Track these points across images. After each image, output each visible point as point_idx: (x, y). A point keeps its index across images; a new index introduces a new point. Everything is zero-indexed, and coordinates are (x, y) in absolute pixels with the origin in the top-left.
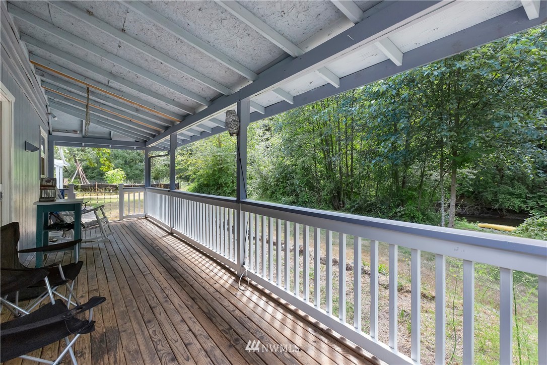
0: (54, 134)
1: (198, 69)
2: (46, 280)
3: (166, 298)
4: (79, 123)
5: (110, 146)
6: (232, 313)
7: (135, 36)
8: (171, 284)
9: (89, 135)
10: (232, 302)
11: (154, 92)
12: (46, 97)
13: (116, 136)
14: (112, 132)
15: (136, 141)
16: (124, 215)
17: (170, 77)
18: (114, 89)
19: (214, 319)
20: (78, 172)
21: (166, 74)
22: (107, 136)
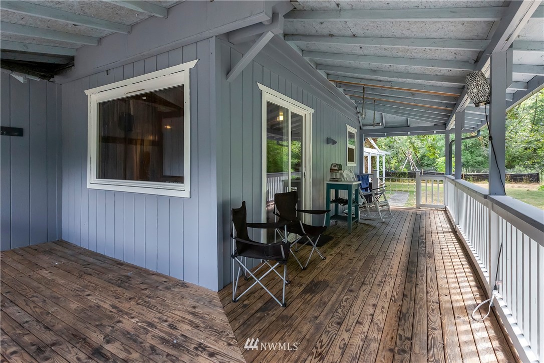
0: (364, 128)
1: (432, 36)
2: (285, 226)
3: (382, 282)
4: (380, 116)
5: (409, 134)
6: (429, 330)
7: (363, 35)
8: (399, 275)
9: (389, 125)
10: (443, 321)
11: (413, 74)
12: (353, 101)
13: (413, 122)
14: (409, 119)
15: (435, 125)
16: (421, 203)
17: (414, 54)
18: (383, 81)
19: (403, 321)
20: (408, 160)
21: (409, 54)
22: (404, 124)
